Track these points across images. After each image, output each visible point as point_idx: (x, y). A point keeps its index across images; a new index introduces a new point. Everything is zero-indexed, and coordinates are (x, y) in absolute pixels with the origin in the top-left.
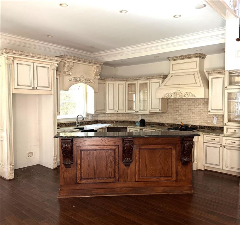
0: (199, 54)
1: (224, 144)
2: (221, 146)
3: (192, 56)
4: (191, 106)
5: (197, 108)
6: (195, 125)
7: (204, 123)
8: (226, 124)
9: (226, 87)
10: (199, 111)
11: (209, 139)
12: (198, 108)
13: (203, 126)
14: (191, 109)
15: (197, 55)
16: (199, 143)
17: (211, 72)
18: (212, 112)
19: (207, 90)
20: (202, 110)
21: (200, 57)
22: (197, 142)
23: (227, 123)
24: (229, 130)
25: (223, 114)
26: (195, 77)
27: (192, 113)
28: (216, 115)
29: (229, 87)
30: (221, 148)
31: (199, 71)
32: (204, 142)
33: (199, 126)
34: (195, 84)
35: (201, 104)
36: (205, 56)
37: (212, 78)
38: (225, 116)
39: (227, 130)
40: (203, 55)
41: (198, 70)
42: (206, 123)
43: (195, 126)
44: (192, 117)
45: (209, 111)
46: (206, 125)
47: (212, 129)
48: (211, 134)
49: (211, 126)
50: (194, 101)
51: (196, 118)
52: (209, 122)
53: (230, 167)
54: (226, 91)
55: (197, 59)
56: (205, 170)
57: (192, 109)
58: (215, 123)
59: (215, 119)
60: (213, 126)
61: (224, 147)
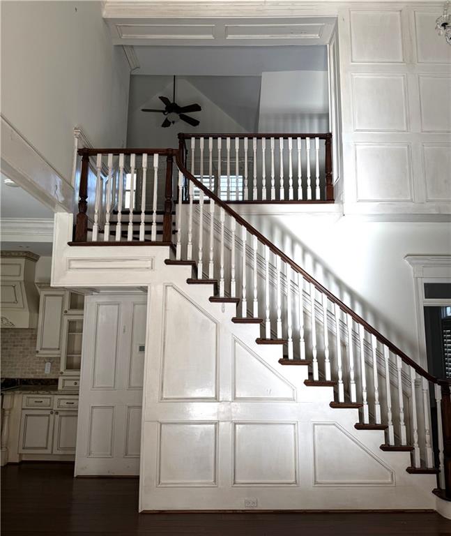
0: (26, 252)
1: (55, 408)
2: (52, 413)
3: (13, 254)
4: (7, 342)
5: (17, 346)
6: (12, 377)
7: (28, 373)
8: (62, 373)
9: (66, 312)
10: (21, 352)
11: (32, 401)
12: (21, 346)
13: (27, 379)
14: (7, 349)
15: (21, 254)
16: (13, 412)
17: (43, 285)
18: (43, 354)
19: (36, 314)
20: (27, 349)
21: (27, 257)
22: (10, 410)
23: (65, 370)
24: (68, 384)
25: (59, 356)
26: (15, 291)
27: (9, 356)
28: (50, 359)
29: (70, 312)
30: (52, 416)
31: (24, 281)
32: (23, 409)
33: (21, 379)
34: (14, 302)
35: (25, 339)
36: (38, 257)
37: (46, 295)
38: (62, 358)
39: (64, 383)
40: (33, 254)
41: (23, 279)
42: (32, 373)
43: (12, 379)
44: (7, 364)
45: (37, 352)
46: (32, 376)
47: (42, 384)
48: (36, 392)
49: (41, 377)
50: (13, 333)
51: (16, 365)
52: (37, 370)
53: (64, 449)
54: (66, 319)
55: (22, 261)
56: (22, 462)
57: (9, 347)
58: (47, 372)
59: (48, 366)
60: (44, 378)
61: (57, 413)
